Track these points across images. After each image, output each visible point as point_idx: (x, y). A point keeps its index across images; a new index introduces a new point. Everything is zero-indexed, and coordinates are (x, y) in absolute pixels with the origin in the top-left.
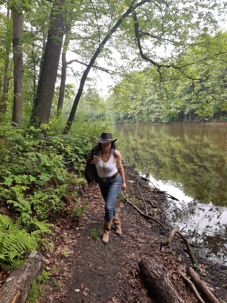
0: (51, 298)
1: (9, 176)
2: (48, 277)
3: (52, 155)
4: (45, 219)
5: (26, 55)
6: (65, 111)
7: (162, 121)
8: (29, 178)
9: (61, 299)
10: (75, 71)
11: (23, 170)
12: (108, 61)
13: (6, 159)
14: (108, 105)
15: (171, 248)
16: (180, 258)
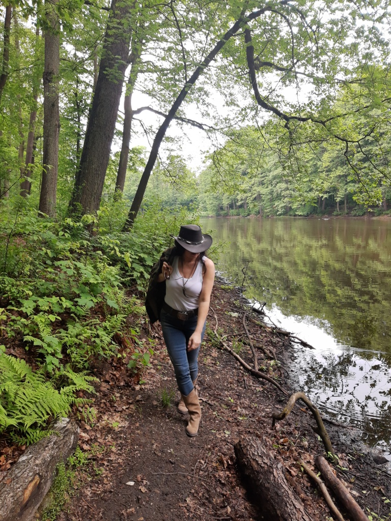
0: (88, 492)
1: (29, 298)
2: (85, 460)
3: (100, 265)
4: (84, 368)
5: (65, 98)
6: (129, 193)
7: (297, 213)
8: (60, 302)
9: (104, 496)
10: (147, 126)
11: (53, 289)
12: (203, 108)
13: (25, 271)
14: (203, 183)
15: (293, 426)
16: (306, 442)
